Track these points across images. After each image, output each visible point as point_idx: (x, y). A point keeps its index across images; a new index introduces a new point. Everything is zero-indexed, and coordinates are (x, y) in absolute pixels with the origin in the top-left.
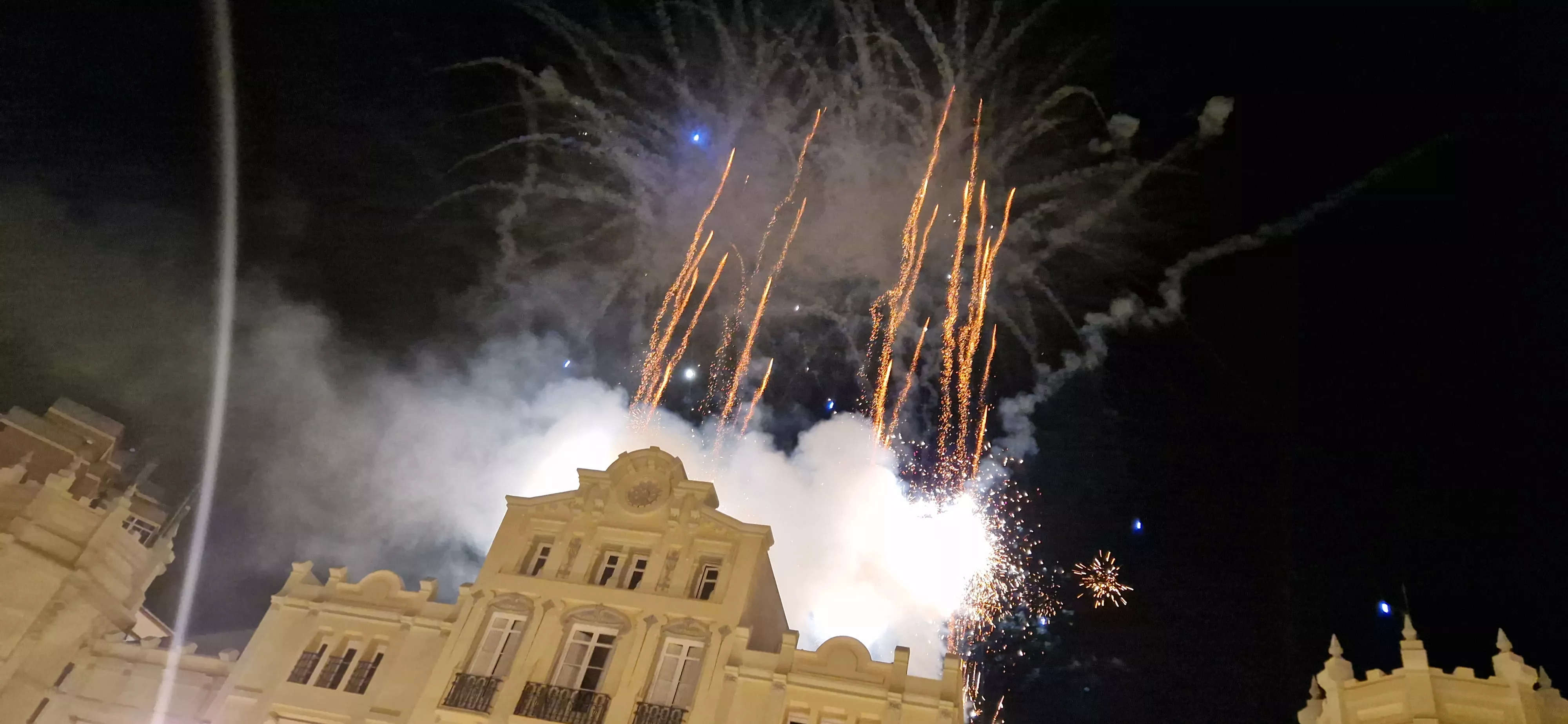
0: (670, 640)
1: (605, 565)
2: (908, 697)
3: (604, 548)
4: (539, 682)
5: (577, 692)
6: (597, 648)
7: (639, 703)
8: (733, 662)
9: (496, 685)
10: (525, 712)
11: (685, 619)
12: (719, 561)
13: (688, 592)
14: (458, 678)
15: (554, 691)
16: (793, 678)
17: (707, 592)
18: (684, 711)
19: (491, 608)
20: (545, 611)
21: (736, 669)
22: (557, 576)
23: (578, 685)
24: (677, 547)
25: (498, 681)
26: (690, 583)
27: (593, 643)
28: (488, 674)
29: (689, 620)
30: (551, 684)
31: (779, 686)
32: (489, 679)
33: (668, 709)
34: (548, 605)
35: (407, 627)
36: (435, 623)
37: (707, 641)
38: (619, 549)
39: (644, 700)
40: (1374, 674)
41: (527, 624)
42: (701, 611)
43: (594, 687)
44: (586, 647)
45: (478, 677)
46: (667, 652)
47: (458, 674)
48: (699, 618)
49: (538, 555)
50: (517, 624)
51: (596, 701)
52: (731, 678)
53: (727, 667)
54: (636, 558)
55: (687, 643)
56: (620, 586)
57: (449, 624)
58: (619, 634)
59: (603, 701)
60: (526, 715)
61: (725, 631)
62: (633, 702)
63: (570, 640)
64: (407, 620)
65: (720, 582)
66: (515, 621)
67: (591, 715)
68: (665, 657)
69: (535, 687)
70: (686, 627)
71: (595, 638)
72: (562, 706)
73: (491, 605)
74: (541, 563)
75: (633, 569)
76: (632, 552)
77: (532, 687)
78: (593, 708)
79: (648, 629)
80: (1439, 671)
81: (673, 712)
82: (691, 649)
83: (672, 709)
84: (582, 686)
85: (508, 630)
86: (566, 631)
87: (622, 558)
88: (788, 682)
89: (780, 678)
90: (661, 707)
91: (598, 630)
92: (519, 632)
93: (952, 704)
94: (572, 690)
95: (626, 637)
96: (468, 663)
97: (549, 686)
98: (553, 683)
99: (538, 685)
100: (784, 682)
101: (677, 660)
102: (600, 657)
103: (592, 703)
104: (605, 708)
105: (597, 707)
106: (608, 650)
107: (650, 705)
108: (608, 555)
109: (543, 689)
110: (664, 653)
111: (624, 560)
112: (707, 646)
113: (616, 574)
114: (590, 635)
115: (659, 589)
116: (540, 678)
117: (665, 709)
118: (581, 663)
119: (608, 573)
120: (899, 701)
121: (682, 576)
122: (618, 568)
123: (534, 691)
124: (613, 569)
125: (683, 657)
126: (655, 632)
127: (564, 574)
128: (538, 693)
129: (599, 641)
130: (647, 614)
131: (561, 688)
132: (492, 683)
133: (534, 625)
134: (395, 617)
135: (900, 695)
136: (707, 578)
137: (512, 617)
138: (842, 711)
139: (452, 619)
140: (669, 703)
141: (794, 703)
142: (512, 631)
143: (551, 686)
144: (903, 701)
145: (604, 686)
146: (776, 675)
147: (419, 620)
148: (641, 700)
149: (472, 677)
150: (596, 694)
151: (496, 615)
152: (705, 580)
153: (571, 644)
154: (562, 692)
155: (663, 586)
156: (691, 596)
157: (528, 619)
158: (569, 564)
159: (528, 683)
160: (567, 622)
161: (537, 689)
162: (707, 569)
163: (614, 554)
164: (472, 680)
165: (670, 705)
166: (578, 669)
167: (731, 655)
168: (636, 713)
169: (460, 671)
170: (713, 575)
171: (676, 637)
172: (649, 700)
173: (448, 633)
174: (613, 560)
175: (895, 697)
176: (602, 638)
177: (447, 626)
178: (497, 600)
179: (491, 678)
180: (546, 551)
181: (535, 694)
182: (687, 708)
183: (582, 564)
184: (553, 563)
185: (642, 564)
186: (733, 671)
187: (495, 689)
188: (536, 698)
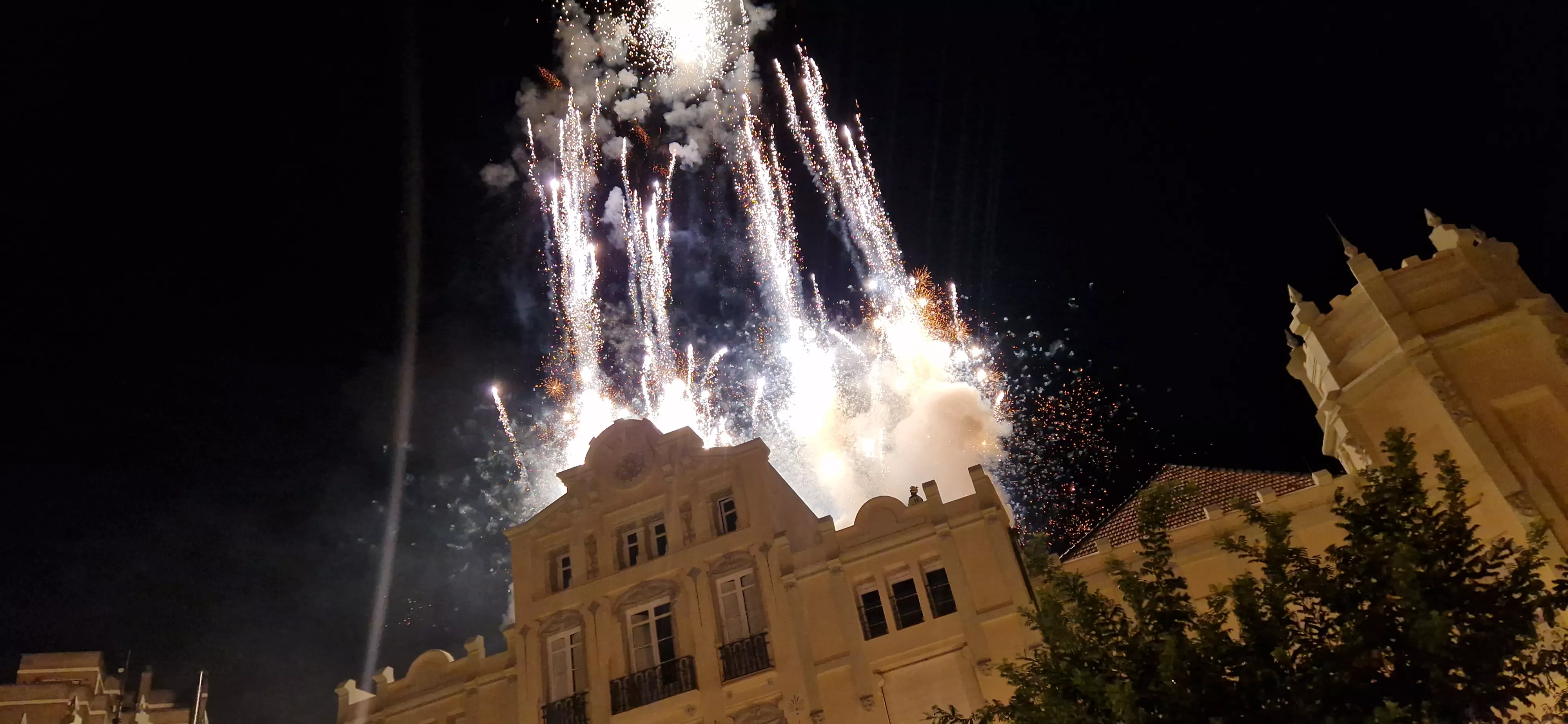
0: (720, 581)
1: (627, 546)
2: (952, 523)
3: (619, 532)
4: (621, 676)
5: (659, 667)
6: (658, 622)
7: (720, 648)
8: (787, 570)
9: (584, 699)
10: (622, 707)
11: (724, 556)
12: (729, 491)
13: (715, 531)
14: (545, 710)
15: (639, 677)
16: (846, 557)
17: (731, 524)
18: (764, 634)
19: (542, 636)
20: (594, 614)
21: (791, 575)
22: (588, 578)
23: (657, 661)
24: (685, 497)
25: (584, 694)
26: (713, 523)
27: (652, 619)
28: (571, 693)
29: (728, 556)
30: (632, 672)
31: (836, 571)
32: (574, 697)
33: (749, 640)
34: (594, 607)
35: (473, 691)
36: (498, 675)
37: (753, 564)
38: (632, 526)
39: (723, 643)
40: (1337, 302)
41: (583, 632)
42: (734, 542)
43: (674, 657)
44: (648, 625)
45: (563, 701)
46: (723, 592)
47: (543, 708)
48: (736, 549)
49: (561, 570)
50: (573, 637)
51: (681, 666)
52: (792, 585)
53: (784, 578)
54: (652, 527)
55: (736, 576)
56: (651, 557)
57: (512, 669)
58: (671, 599)
59: (687, 663)
60: (624, 710)
61: (765, 548)
62: (714, 650)
63: (630, 626)
64: (469, 685)
65: (739, 509)
66: (571, 636)
67: (683, 681)
68: (723, 598)
69: (619, 682)
70: (729, 562)
71: (652, 613)
72: (653, 685)
73: (541, 633)
74: (567, 575)
75: (654, 537)
76: (646, 522)
77: (617, 684)
78: (682, 673)
79: (695, 581)
80: (1390, 272)
81: (755, 640)
82: (743, 579)
83: (752, 638)
84: (662, 660)
85: (569, 647)
86: (622, 620)
87: (640, 532)
88: (844, 563)
89: (834, 563)
90: (742, 641)
91: (651, 606)
92: (580, 643)
93: (994, 508)
94: (655, 668)
95: (680, 598)
96: (547, 692)
97: (632, 676)
98: (635, 670)
99: (621, 679)
100: (839, 565)
101: (735, 594)
102: (665, 628)
103: (679, 670)
104: (692, 667)
105: (685, 671)
106: (669, 618)
107: (731, 645)
108: (625, 536)
109: (628, 680)
110: (720, 595)
111: (642, 533)
112: (756, 570)
113: (642, 548)
114: (645, 614)
115: (687, 542)
116: (621, 671)
117: (746, 641)
118: (650, 641)
119: (634, 552)
120: (947, 529)
121: (702, 521)
122: (641, 542)
123: (620, 686)
124: (636, 547)
125: (739, 590)
126: (703, 580)
127: (593, 573)
128: (625, 685)
129: (656, 614)
130: (688, 570)
131: (643, 672)
132: (579, 698)
133: (590, 630)
134: (457, 688)
135: (945, 524)
136: (726, 511)
137: (566, 634)
138: (902, 564)
139: (512, 663)
140: (746, 634)
141: (857, 578)
142: (573, 646)
143: (634, 674)
144: (951, 528)
145: (682, 649)
146: (828, 563)
147: (480, 680)
148: (721, 645)
149: (557, 704)
150: (678, 660)
151: (550, 640)
152: (725, 514)
153: (633, 629)
154: (647, 674)
155: (690, 537)
156: (719, 534)
157: (582, 628)
158: (594, 562)
159: (611, 682)
160: (618, 612)
161: (622, 683)
162: (722, 503)
163: (631, 533)
164: (559, 706)
165: (748, 635)
166: (650, 647)
167: (781, 566)
168: (722, 658)
169: (544, 704)
170: (730, 505)
171: (724, 576)
172: (728, 641)
173: (514, 678)
174: (633, 538)
175: (942, 528)
176: (659, 610)
177: (509, 672)
178: (545, 626)
179: (575, 695)
180: (566, 562)
181: (623, 688)
182: (765, 630)
183: (606, 555)
184: (578, 569)
185: (660, 529)
186: (789, 578)
187: (584, 704)
188: (625, 691)
